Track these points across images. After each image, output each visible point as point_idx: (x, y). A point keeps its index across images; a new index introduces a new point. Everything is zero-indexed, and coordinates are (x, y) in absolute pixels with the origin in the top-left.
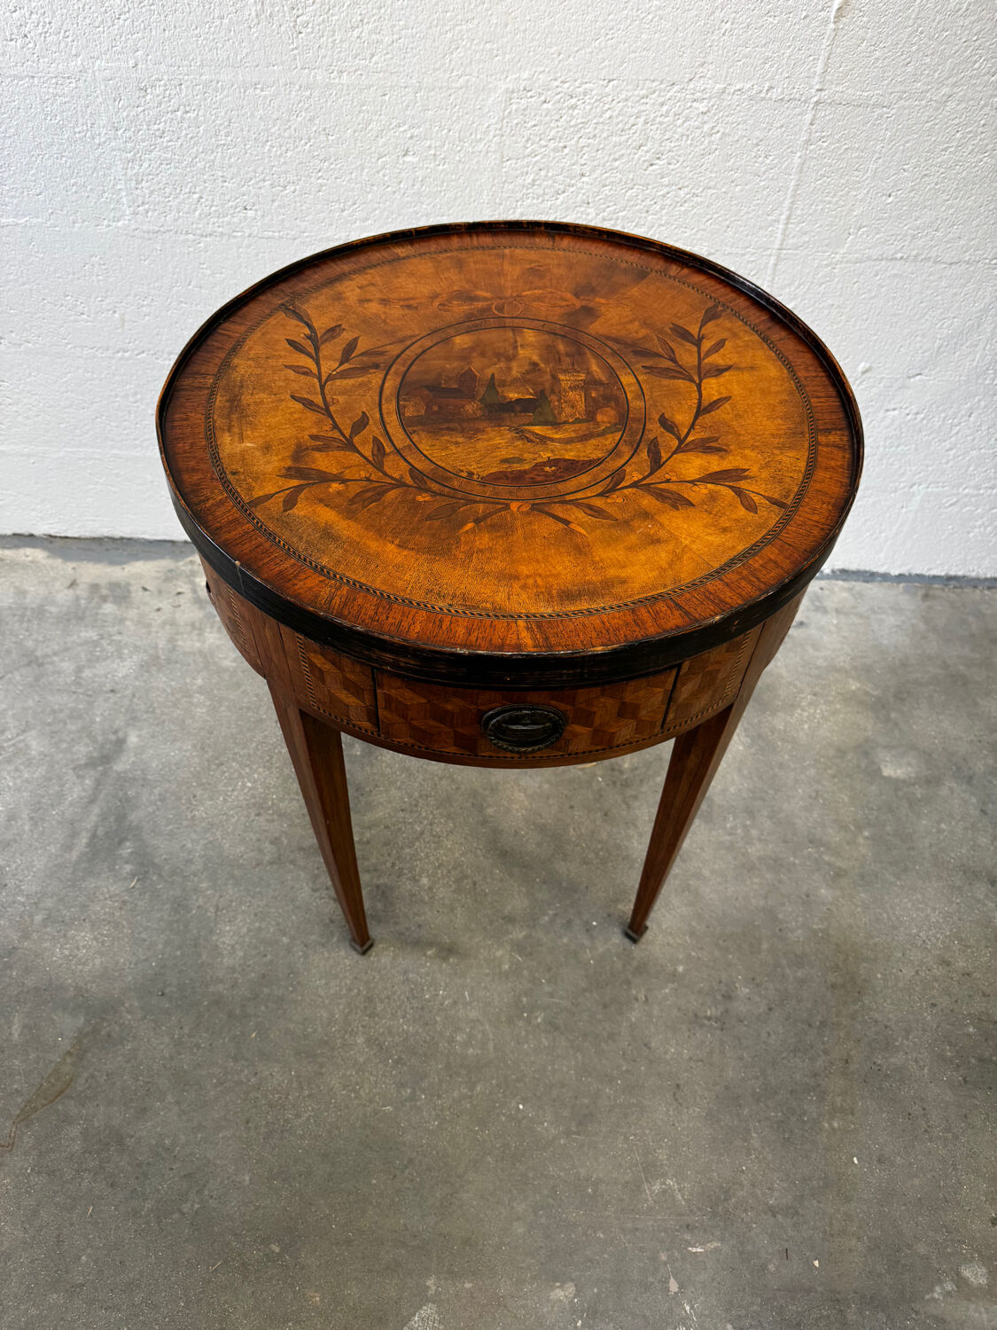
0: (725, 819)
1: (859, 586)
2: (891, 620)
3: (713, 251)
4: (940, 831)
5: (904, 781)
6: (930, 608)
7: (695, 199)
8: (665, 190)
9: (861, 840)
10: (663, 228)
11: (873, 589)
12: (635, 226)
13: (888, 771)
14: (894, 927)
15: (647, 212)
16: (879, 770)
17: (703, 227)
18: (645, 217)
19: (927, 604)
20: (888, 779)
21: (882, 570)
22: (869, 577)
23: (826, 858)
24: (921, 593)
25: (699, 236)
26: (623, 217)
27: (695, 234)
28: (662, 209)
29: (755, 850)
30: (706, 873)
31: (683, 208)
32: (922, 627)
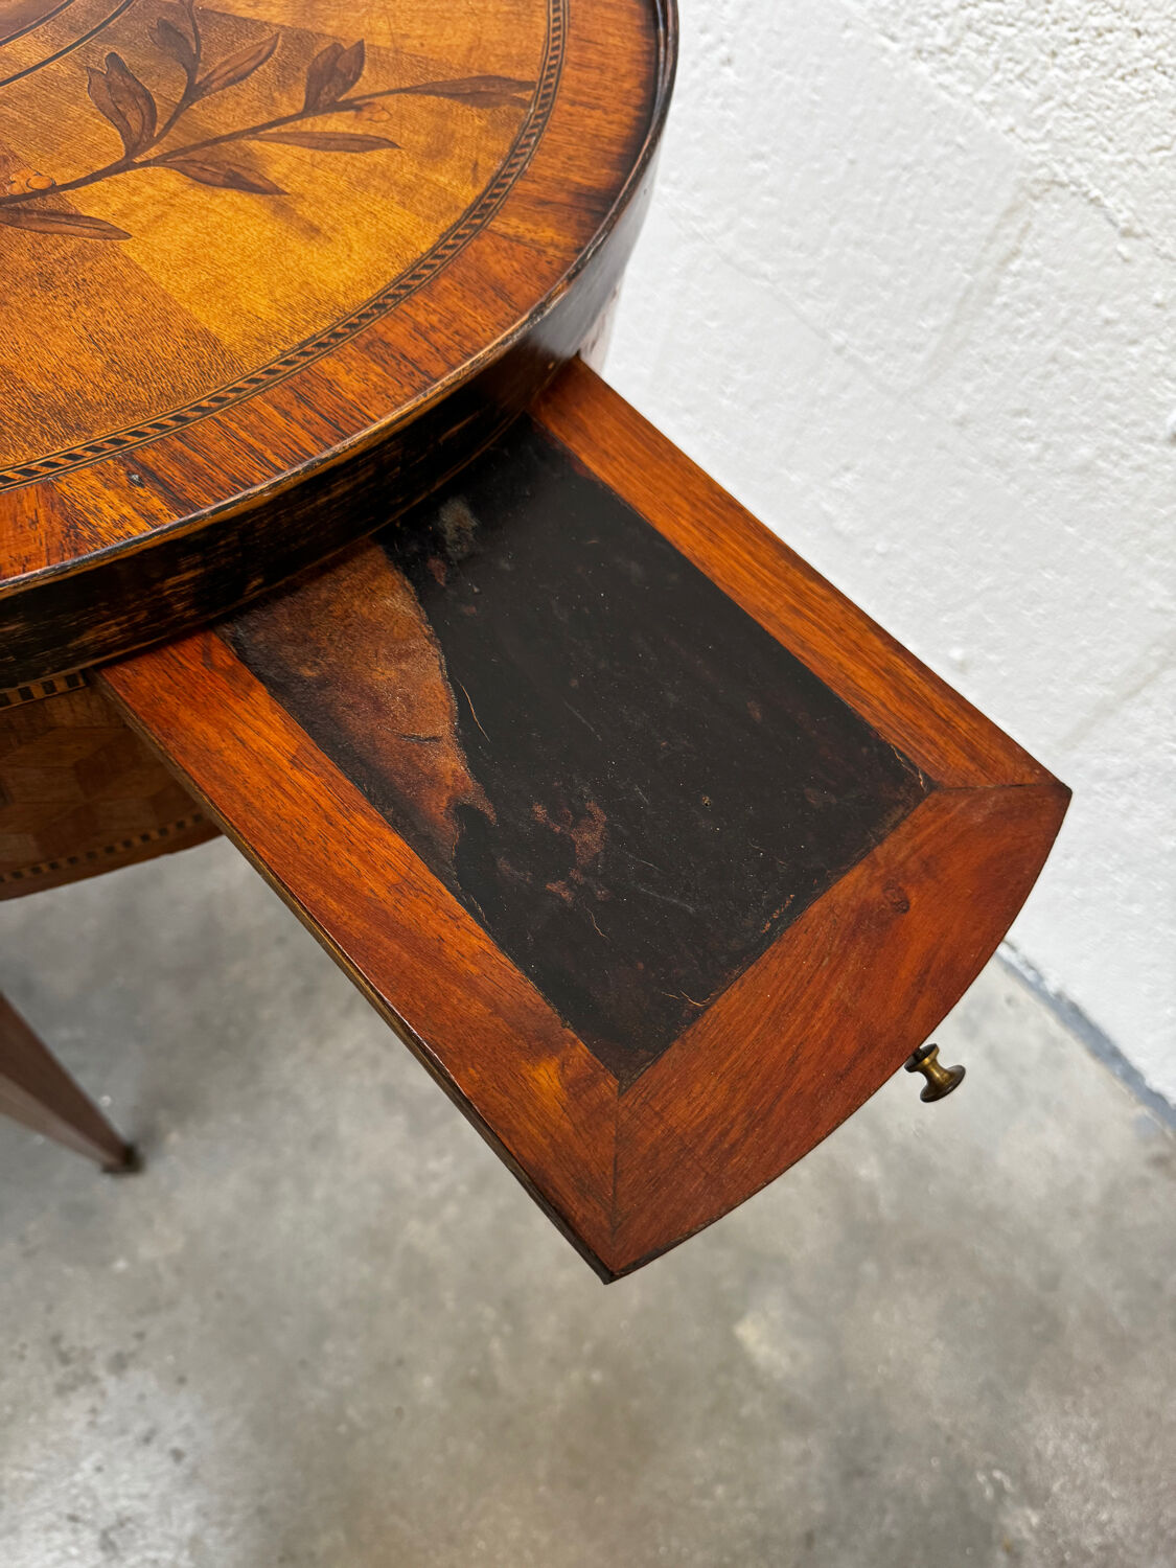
0: (440, 1153)
1: (1075, 1049)
2: (1056, 1139)
3: (1138, 229)
4: (705, 1492)
5: (752, 1370)
6: (1144, 1183)
7: (1158, 77)
8: (1109, 19)
9: (575, 1376)
10: (1070, 114)
11: (1088, 1072)
12: (1020, 77)
13: (749, 1332)
14: (451, 1539)
15: (1054, 54)
16: (739, 1317)
17: (1143, 158)
18: (1045, 68)
19: (1150, 1173)
20: (733, 1344)
21: (1139, 1061)
22: (1106, 1051)
23: (496, 1345)
24: (1158, 1148)
25: (1126, 177)
26: (1006, 39)
27: (1123, 166)
28: (1084, 65)
29: (419, 1233)
30: (319, 1193)
31: (1123, 87)
32: (1092, 1195)
